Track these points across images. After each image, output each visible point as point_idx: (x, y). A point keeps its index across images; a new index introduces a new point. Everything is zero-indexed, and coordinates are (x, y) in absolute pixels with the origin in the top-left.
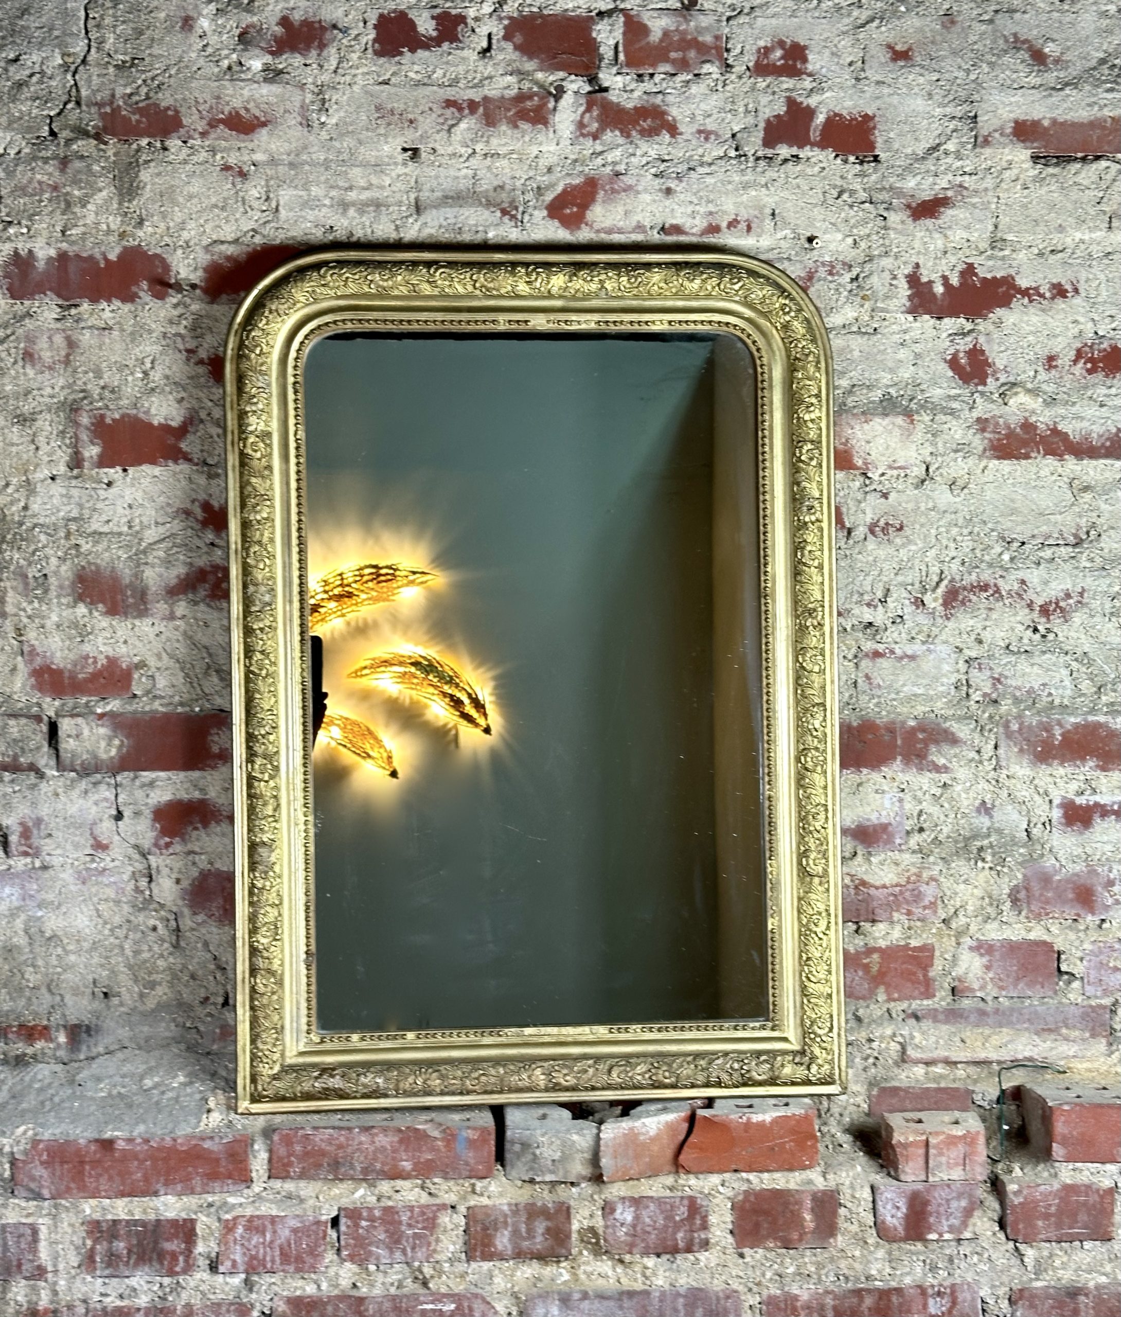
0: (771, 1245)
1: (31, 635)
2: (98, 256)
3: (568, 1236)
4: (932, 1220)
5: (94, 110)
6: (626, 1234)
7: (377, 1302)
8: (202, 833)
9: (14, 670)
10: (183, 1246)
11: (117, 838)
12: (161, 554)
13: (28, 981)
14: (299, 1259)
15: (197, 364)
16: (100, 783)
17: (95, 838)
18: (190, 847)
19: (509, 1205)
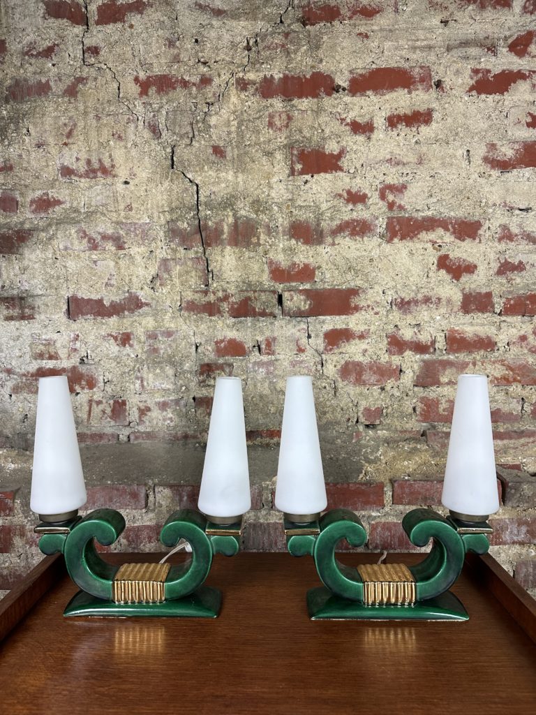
1: (271, 255)
2: (301, 76)
5: (300, 9)
8: (347, 344)
9: (263, 271)
11: (308, 347)
12: (329, 215)
13: (270, 410)
15: (345, 125)
16: (302, 321)
17: (299, 347)
18: (340, 350)
19: (509, 519)
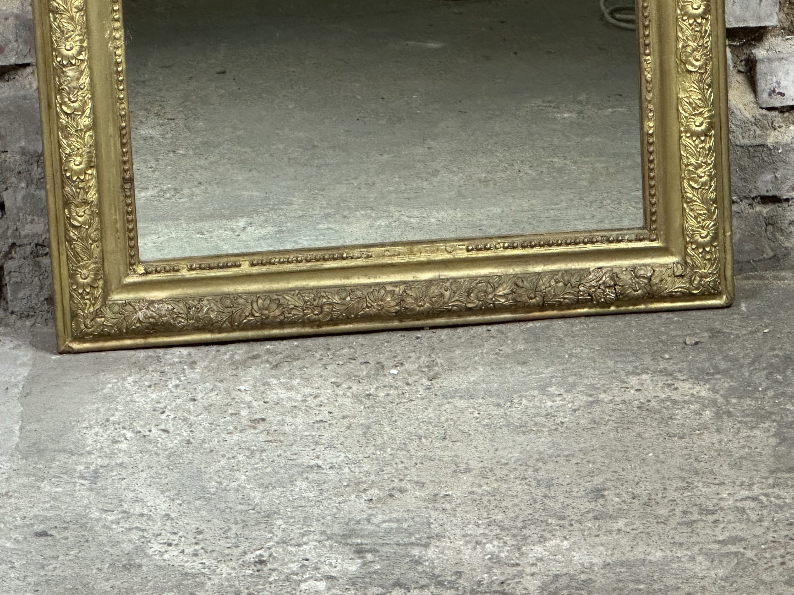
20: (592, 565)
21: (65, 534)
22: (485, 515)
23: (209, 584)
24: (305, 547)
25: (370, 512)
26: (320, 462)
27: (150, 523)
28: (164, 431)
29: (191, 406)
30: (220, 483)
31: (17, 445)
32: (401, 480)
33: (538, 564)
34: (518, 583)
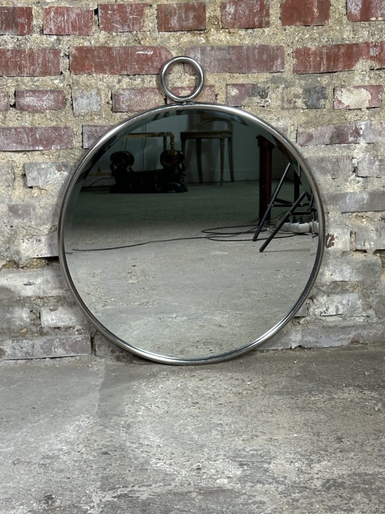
0: (298, 24)
3: (205, 20)
4: (373, 11)
6: (231, 18)
7: (117, 50)
10: (26, 20)
14: (80, 29)
20: (343, 474)
21: (116, 453)
22: (293, 449)
23: (177, 479)
24: (217, 462)
25: (244, 446)
26: (222, 422)
27: (152, 449)
28: (157, 407)
29: (168, 396)
30: (181, 431)
31: (97, 412)
32: (256, 431)
33: (320, 474)
34: (312, 483)
